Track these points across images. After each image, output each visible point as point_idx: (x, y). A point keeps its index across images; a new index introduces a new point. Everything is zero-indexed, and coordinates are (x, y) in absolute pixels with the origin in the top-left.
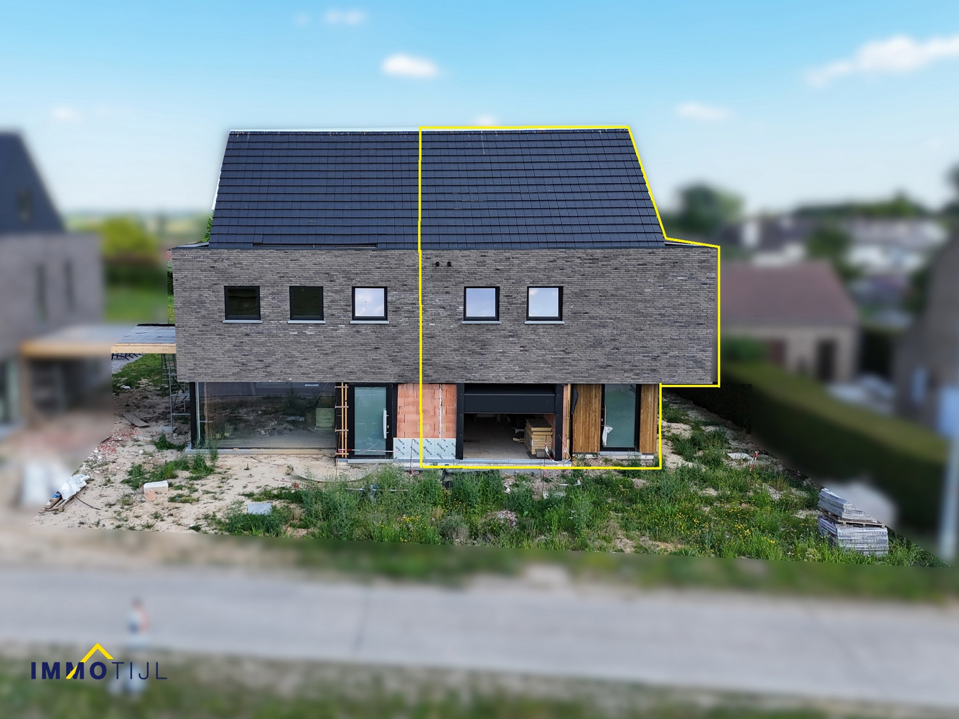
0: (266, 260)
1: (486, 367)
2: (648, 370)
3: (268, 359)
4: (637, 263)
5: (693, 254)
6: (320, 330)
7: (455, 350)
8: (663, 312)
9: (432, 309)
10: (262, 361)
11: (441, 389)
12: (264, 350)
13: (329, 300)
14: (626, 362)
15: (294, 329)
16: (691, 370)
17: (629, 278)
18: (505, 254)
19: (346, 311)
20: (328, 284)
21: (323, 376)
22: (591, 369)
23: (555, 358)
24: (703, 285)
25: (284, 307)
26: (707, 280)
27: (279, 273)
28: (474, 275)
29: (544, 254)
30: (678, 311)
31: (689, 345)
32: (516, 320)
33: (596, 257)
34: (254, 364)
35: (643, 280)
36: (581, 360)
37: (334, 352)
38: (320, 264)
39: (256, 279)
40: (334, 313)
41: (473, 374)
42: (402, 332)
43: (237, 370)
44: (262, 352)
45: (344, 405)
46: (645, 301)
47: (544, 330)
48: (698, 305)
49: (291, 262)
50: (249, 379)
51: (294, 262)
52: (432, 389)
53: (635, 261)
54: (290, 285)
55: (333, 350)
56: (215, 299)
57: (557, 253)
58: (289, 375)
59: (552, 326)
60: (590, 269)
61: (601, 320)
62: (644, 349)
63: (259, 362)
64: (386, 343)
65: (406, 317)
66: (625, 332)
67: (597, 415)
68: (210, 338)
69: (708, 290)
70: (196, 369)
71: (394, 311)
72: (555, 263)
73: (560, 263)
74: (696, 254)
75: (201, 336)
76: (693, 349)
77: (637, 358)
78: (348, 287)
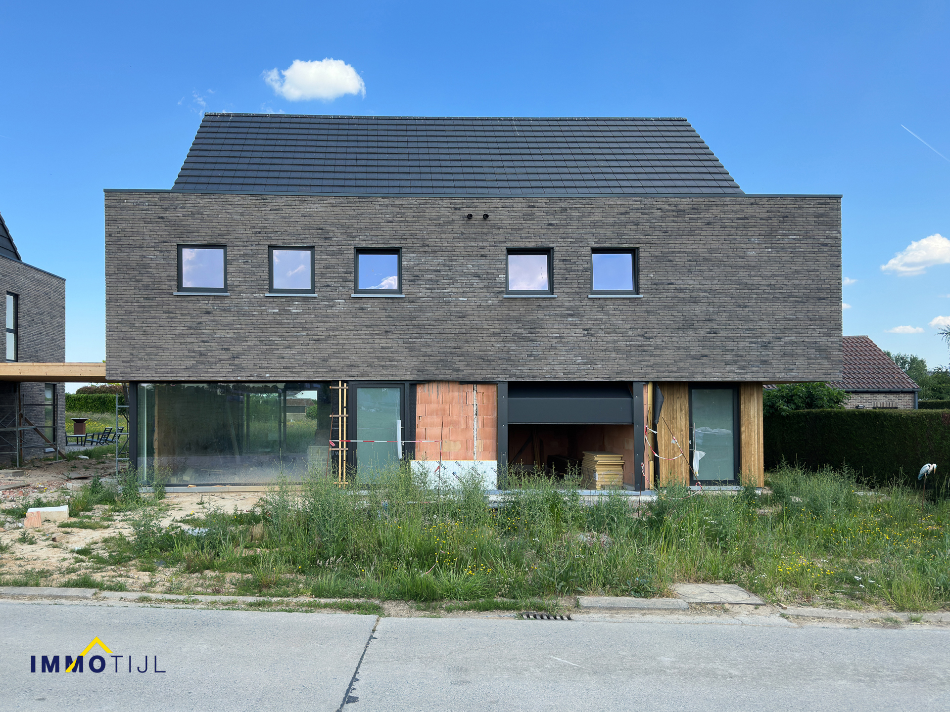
0: (235, 208)
1: (537, 358)
2: (756, 361)
3: (236, 347)
4: (735, 216)
5: (808, 206)
6: (309, 306)
7: (494, 335)
8: (773, 282)
9: (463, 278)
10: (228, 349)
11: (475, 392)
12: (231, 334)
13: (323, 265)
14: (728, 350)
15: (274, 305)
16: (813, 361)
17: (726, 237)
18: (560, 203)
19: (346, 280)
20: (321, 242)
21: (313, 370)
22: (681, 361)
23: (630, 345)
24: (822, 247)
25: (261, 274)
26: (827, 240)
27: (254, 227)
28: (519, 232)
29: (612, 203)
30: (793, 281)
31: (809, 327)
32: (576, 293)
33: (682, 208)
34: (216, 353)
35: (745, 240)
36: (666, 348)
37: (328, 337)
38: (310, 215)
39: (221, 235)
40: (329, 283)
41: (519, 368)
42: (421, 310)
43: (191, 362)
44: (228, 336)
45: (342, 413)
46: (749, 267)
47: (614, 307)
48: (818, 273)
49: (271, 212)
50: (209, 375)
51: (275, 212)
52: (463, 391)
53: (733, 213)
54: (269, 244)
55: (328, 334)
56: (164, 262)
57: (630, 203)
58: (266, 370)
59: (625, 301)
60: (673, 224)
61: (691, 294)
62: (750, 332)
63: (224, 352)
64: (401, 324)
65: (427, 289)
66: (724, 309)
67: (684, 435)
68: (154, 317)
69: (829, 253)
70: (133, 361)
71: (411, 281)
72: (627, 216)
73: (633, 215)
74: (810, 206)
75: (141, 315)
76: (814, 332)
77: (741, 345)
78: (350, 247)
